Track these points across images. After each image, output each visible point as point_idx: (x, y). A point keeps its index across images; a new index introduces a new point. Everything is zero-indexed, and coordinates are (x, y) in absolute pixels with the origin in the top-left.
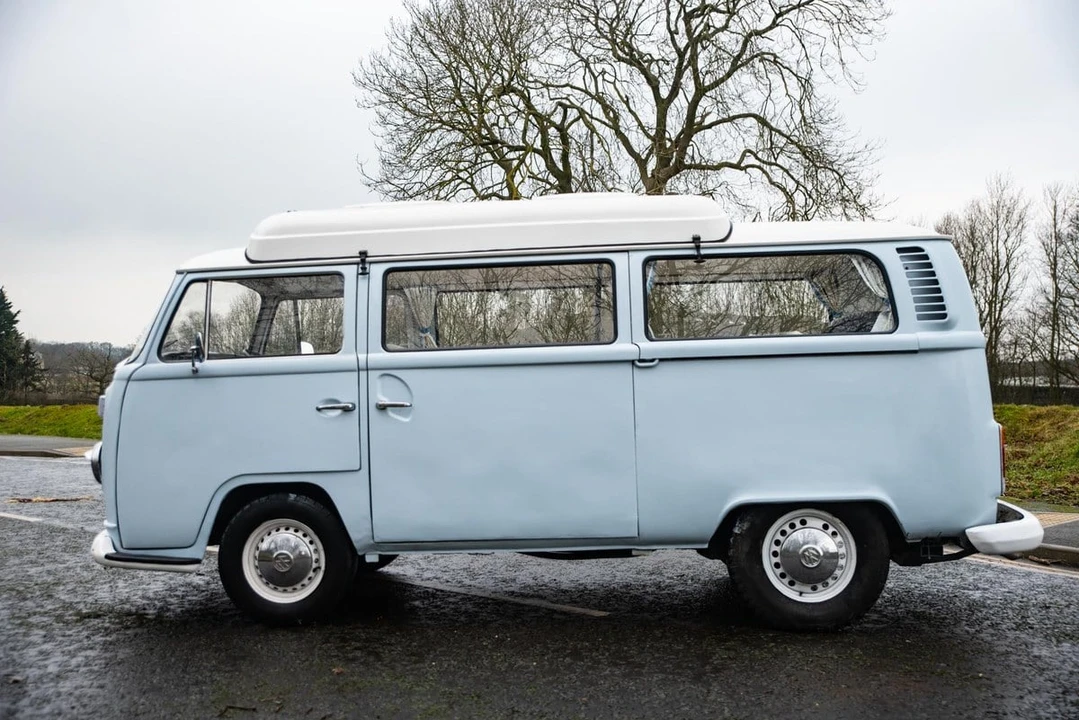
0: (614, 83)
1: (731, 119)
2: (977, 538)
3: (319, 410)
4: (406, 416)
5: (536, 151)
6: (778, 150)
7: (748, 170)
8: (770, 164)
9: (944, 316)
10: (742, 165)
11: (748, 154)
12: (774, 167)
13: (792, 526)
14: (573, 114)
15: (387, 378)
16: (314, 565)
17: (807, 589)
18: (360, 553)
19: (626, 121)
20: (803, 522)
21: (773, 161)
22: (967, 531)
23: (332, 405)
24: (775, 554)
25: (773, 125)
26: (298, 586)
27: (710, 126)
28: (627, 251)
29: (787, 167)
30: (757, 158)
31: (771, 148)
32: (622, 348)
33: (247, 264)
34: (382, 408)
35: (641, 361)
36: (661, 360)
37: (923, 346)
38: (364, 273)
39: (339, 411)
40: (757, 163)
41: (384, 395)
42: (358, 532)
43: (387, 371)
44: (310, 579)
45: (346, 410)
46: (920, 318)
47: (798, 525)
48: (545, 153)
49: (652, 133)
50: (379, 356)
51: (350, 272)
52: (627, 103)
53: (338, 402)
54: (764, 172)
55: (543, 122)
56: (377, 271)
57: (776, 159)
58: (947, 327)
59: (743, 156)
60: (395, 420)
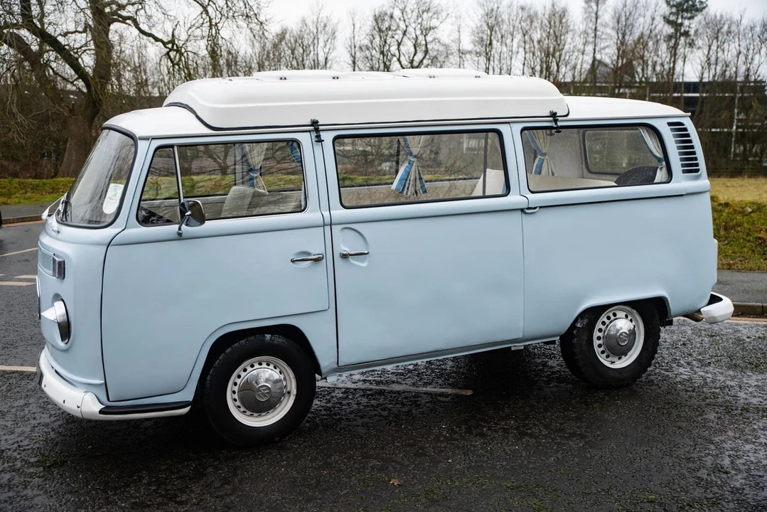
2: (707, 314)
3: (293, 261)
4: (363, 261)
9: (698, 170)
13: (609, 318)
15: (347, 231)
17: (615, 359)
18: (324, 376)
20: (615, 315)
22: (702, 310)
23: (303, 257)
24: (599, 339)
28: (508, 123)
32: (514, 199)
33: (208, 132)
34: (345, 256)
35: (528, 208)
36: (540, 207)
37: (688, 192)
38: (319, 140)
39: (311, 262)
41: (344, 245)
43: (348, 225)
45: (316, 261)
46: (684, 172)
47: (612, 318)
50: (339, 213)
51: (305, 139)
53: (309, 254)
56: (328, 137)
58: (698, 178)
60: (356, 265)
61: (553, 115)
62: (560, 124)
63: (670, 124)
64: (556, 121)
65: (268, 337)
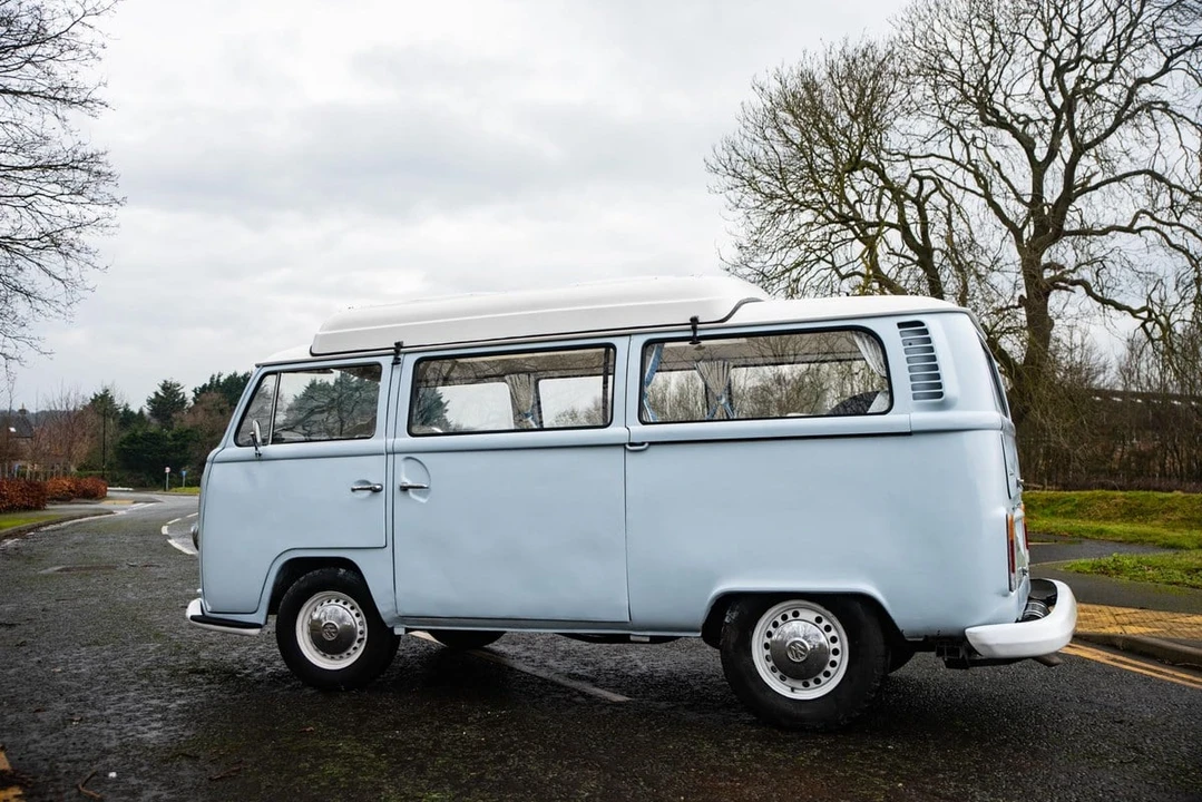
0: (985, 149)
1: (1119, 179)
2: (975, 639)
3: (353, 490)
4: (425, 497)
5: (891, 226)
6: (1181, 209)
7: (1143, 232)
8: (1170, 224)
9: (941, 395)
10: (1135, 227)
11: (1141, 215)
12: (1175, 228)
13: (785, 618)
14: (929, 186)
15: (410, 461)
16: (359, 636)
17: (799, 685)
18: (389, 626)
19: (997, 188)
20: (796, 614)
21: (1174, 220)
22: (967, 630)
23: (364, 486)
24: (767, 646)
25: (1174, 181)
26: (344, 655)
27: (1096, 187)
28: (630, 335)
29: (1194, 228)
30: (1154, 219)
31: (1172, 207)
32: (615, 432)
33: (310, 357)
34: (404, 489)
35: (631, 444)
36: (651, 443)
38: (396, 362)
39: (370, 492)
40: (1154, 224)
41: (407, 476)
42: (384, 607)
43: (410, 454)
44: (355, 648)
45: (376, 491)
46: (915, 397)
47: (790, 617)
48: (903, 227)
49: (1028, 199)
50: (405, 440)
51: (387, 362)
52: (998, 168)
53: (368, 483)
54: (1164, 235)
55: (899, 195)
56: (409, 361)
57: (1178, 219)
58: (943, 406)
59: (1136, 217)
60: (416, 501)
61: (694, 321)
62: (699, 334)
63: (901, 325)
64: (694, 329)
65: (342, 571)
